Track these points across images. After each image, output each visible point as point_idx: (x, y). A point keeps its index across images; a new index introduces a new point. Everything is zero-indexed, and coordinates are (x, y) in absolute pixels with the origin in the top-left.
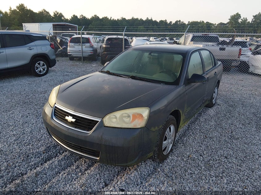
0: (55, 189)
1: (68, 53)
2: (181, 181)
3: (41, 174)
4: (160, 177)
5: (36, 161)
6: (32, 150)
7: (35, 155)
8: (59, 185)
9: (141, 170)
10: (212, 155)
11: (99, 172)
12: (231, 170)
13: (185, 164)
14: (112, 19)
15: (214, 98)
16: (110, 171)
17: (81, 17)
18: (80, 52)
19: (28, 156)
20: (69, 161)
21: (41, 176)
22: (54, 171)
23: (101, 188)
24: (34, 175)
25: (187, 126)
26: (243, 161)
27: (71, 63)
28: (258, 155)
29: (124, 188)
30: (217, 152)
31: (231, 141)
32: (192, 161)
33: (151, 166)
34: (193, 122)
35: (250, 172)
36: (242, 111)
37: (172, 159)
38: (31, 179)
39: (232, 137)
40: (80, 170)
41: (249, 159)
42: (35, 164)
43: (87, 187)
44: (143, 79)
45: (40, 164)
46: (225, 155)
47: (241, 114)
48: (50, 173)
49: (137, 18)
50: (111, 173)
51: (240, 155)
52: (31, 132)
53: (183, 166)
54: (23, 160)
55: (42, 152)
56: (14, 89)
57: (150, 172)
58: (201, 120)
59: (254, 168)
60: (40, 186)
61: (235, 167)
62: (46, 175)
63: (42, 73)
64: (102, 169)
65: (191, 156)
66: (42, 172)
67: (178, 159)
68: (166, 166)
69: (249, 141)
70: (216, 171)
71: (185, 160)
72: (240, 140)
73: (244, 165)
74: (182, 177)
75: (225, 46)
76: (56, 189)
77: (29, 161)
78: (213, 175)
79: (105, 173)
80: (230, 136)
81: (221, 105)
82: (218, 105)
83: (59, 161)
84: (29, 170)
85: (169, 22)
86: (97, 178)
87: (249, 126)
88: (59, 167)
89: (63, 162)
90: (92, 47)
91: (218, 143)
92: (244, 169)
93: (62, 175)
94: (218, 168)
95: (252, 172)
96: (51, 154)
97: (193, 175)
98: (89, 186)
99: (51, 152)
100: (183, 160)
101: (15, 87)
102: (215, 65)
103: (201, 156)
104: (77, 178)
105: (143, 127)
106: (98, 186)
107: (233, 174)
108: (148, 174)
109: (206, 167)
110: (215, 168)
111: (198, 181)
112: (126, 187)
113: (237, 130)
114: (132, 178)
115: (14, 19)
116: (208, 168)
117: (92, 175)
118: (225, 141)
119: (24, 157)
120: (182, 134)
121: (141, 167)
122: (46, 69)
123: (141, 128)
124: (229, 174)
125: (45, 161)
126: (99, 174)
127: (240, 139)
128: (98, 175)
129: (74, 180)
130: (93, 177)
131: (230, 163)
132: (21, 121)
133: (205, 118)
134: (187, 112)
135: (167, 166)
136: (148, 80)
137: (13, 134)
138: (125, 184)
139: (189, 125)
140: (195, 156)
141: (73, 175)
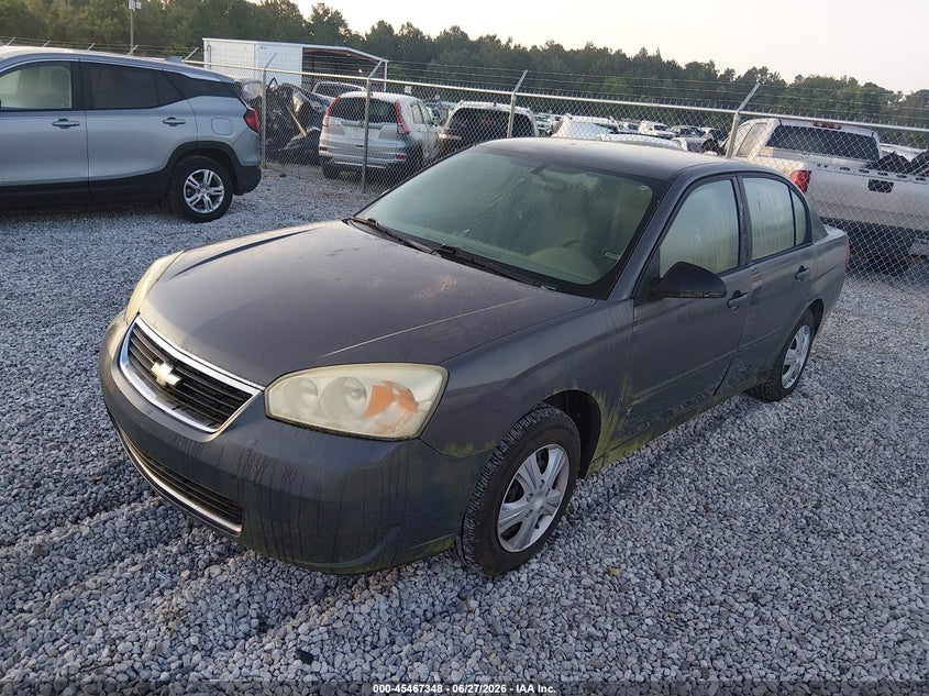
0: (83, 610)
1: (321, 152)
2: (538, 659)
3: (56, 553)
4: (464, 629)
5: (59, 504)
6: (62, 467)
7: (65, 486)
8: (102, 601)
9: (405, 596)
10: (703, 581)
11: (251, 578)
12: (757, 652)
13: (582, 599)
14: (512, 46)
15: (788, 367)
16: (294, 581)
17: (405, 32)
18: (356, 152)
19: (37, 485)
20: (168, 522)
21: (55, 559)
22: (106, 550)
23: (240, 635)
24: (30, 552)
25: (652, 457)
26: (818, 625)
27: (326, 186)
28: (892, 608)
29: (315, 651)
30: (728, 571)
31: (803, 539)
32: (613, 593)
33: (450, 585)
34: (678, 448)
35: (831, 669)
36: (894, 428)
37: (540, 574)
38: (14, 566)
39: (812, 525)
40: (193, 560)
41: (849, 619)
42: (53, 516)
43: (188, 626)
44: (480, 262)
45: (70, 517)
46: (753, 590)
47: (883, 441)
48: (87, 553)
49: (606, 49)
50: (294, 588)
51: (815, 597)
52: (85, 405)
53: (570, 603)
54: (17, 495)
55: (91, 479)
56: (94, 255)
57: (438, 608)
58: (712, 441)
59: (853, 656)
60: (39, 594)
61: (774, 641)
62: (74, 558)
63: (206, 211)
64: (266, 569)
65: (617, 572)
66: (62, 547)
67: (560, 574)
68: (504, 597)
69: (876, 550)
70: (694, 643)
71: (587, 581)
72: (841, 541)
73: (817, 641)
74: (546, 646)
75: (892, 176)
76: (86, 612)
77: (37, 502)
78: (675, 656)
79: (272, 585)
80: (806, 518)
81: (817, 397)
82: (805, 395)
83: (134, 519)
84: (25, 532)
85: (723, 72)
86: (238, 600)
87: (900, 491)
88: (126, 540)
89: (146, 523)
90: (404, 135)
91: (746, 537)
92: (809, 655)
93: (123, 570)
94: (706, 634)
95: (838, 673)
96: (122, 488)
97: (597, 644)
98: (198, 622)
99: (122, 484)
100: (580, 582)
101: (102, 247)
102: (808, 239)
103: (658, 576)
104: (170, 585)
105: (408, 439)
106: (230, 629)
107: (757, 666)
108: (429, 615)
109: (659, 622)
110: (692, 634)
111: (605, 669)
112: (326, 648)
113: (846, 500)
114: (357, 618)
115: (179, 19)
116: (666, 627)
117: (220, 585)
118: (776, 536)
119: (22, 487)
120: (617, 487)
121: (408, 584)
122: (221, 199)
123: (399, 440)
124: (740, 663)
125: (91, 510)
126: (250, 584)
127: (841, 537)
128: (243, 590)
129: (156, 592)
130: (223, 592)
131: (762, 621)
132: (70, 363)
133: (733, 436)
134: (634, 403)
135: (508, 593)
136: (498, 268)
137: (24, 401)
138: (326, 636)
139: (659, 457)
140: (631, 576)
141: (159, 574)
